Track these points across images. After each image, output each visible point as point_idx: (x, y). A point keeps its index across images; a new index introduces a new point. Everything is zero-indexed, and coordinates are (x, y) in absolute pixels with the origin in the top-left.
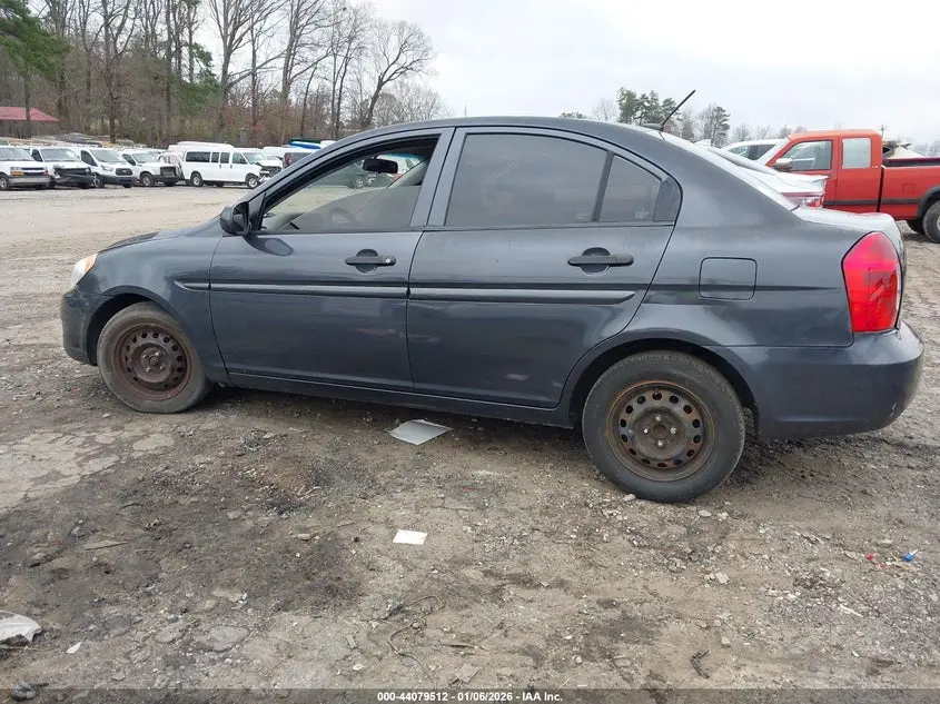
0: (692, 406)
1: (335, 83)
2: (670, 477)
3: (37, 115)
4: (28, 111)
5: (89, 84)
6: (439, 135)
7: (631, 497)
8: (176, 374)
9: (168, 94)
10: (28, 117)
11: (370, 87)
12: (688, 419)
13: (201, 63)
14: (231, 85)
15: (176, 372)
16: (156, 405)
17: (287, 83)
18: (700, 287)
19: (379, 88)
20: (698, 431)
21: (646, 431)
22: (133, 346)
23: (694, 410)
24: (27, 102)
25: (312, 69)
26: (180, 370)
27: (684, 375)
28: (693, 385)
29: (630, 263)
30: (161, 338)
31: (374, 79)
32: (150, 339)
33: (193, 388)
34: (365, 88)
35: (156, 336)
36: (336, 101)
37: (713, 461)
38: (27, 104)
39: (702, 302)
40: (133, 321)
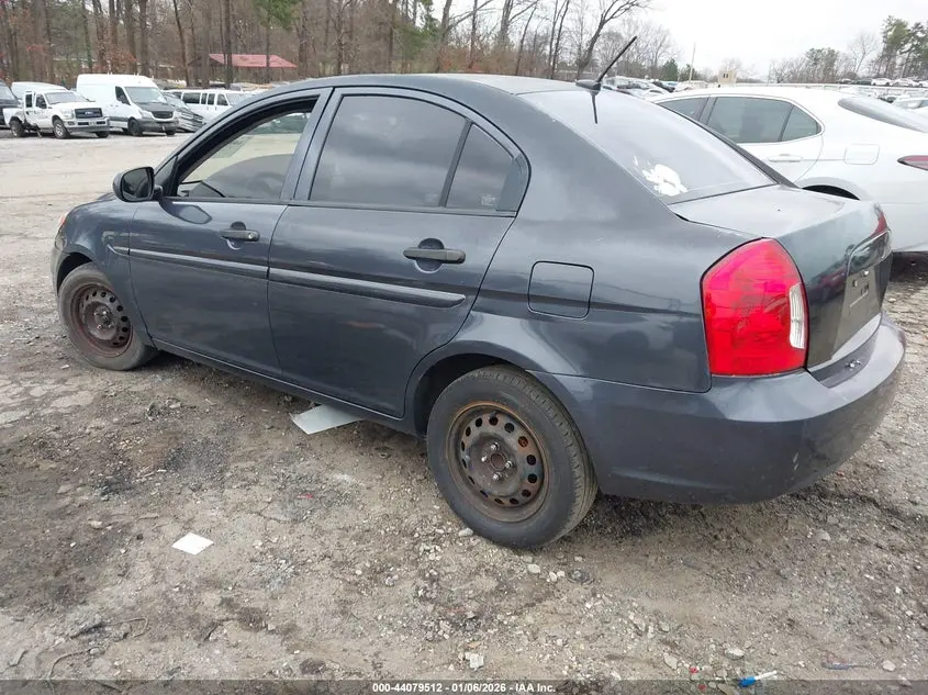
0: (529, 439)
1: (555, 23)
2: (505, 517)
3: (277, 61)
4: (268, 58)
5: (327, 31)
6: (318, 96)
7: (467, 531)
8: (122, 334)
9: (391, 39)
10: (268, 64)
11: (591, 25)
12: (522, 453)
13: (423, 7)
14: (450, 28)
15: (121, 332)
16: (110, 362)
17: (505, 23)
18: (529, 298)
19: (601, 26)
20: (533, 470)
21: (483, 459)
22: (86, 303)
23: (530, 443)
24: (268, 50)
25: (531, 9)
26: (125, 330)
27: (516, 401)
28: (524, 413)
29: (461, 261)
30: (108, 297)
31: (596, 18)
32: (98, 299)
33: (135, 350)
34: (586, 27)
35: (104, 295)
36: (555, 42)
37: (547, 508)
38: (268, 52)
39: (531, 316)
40: (84, 279)
